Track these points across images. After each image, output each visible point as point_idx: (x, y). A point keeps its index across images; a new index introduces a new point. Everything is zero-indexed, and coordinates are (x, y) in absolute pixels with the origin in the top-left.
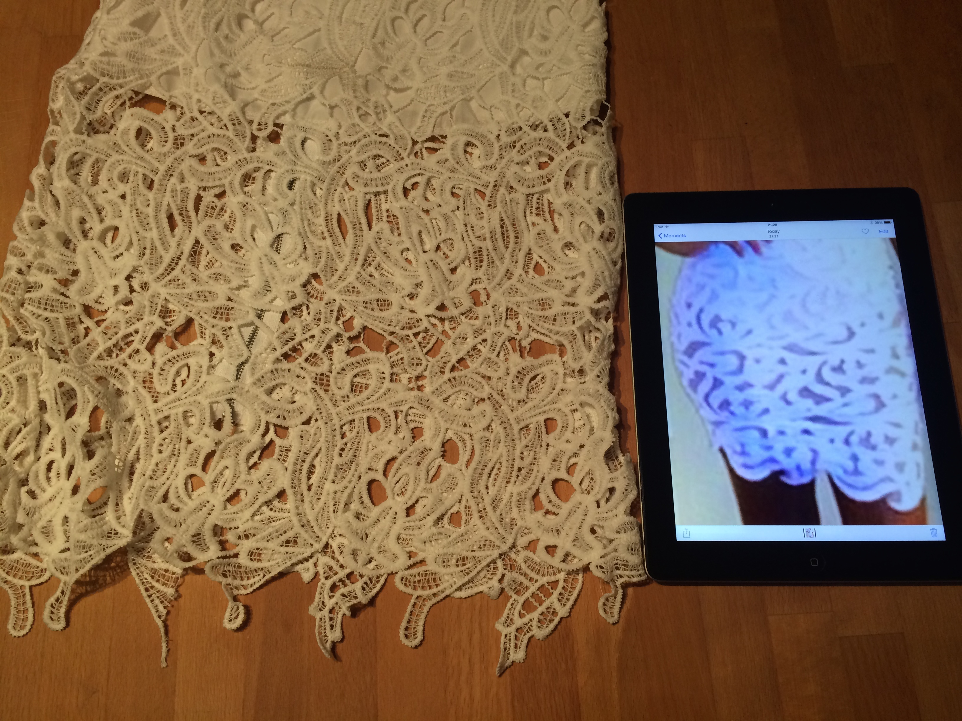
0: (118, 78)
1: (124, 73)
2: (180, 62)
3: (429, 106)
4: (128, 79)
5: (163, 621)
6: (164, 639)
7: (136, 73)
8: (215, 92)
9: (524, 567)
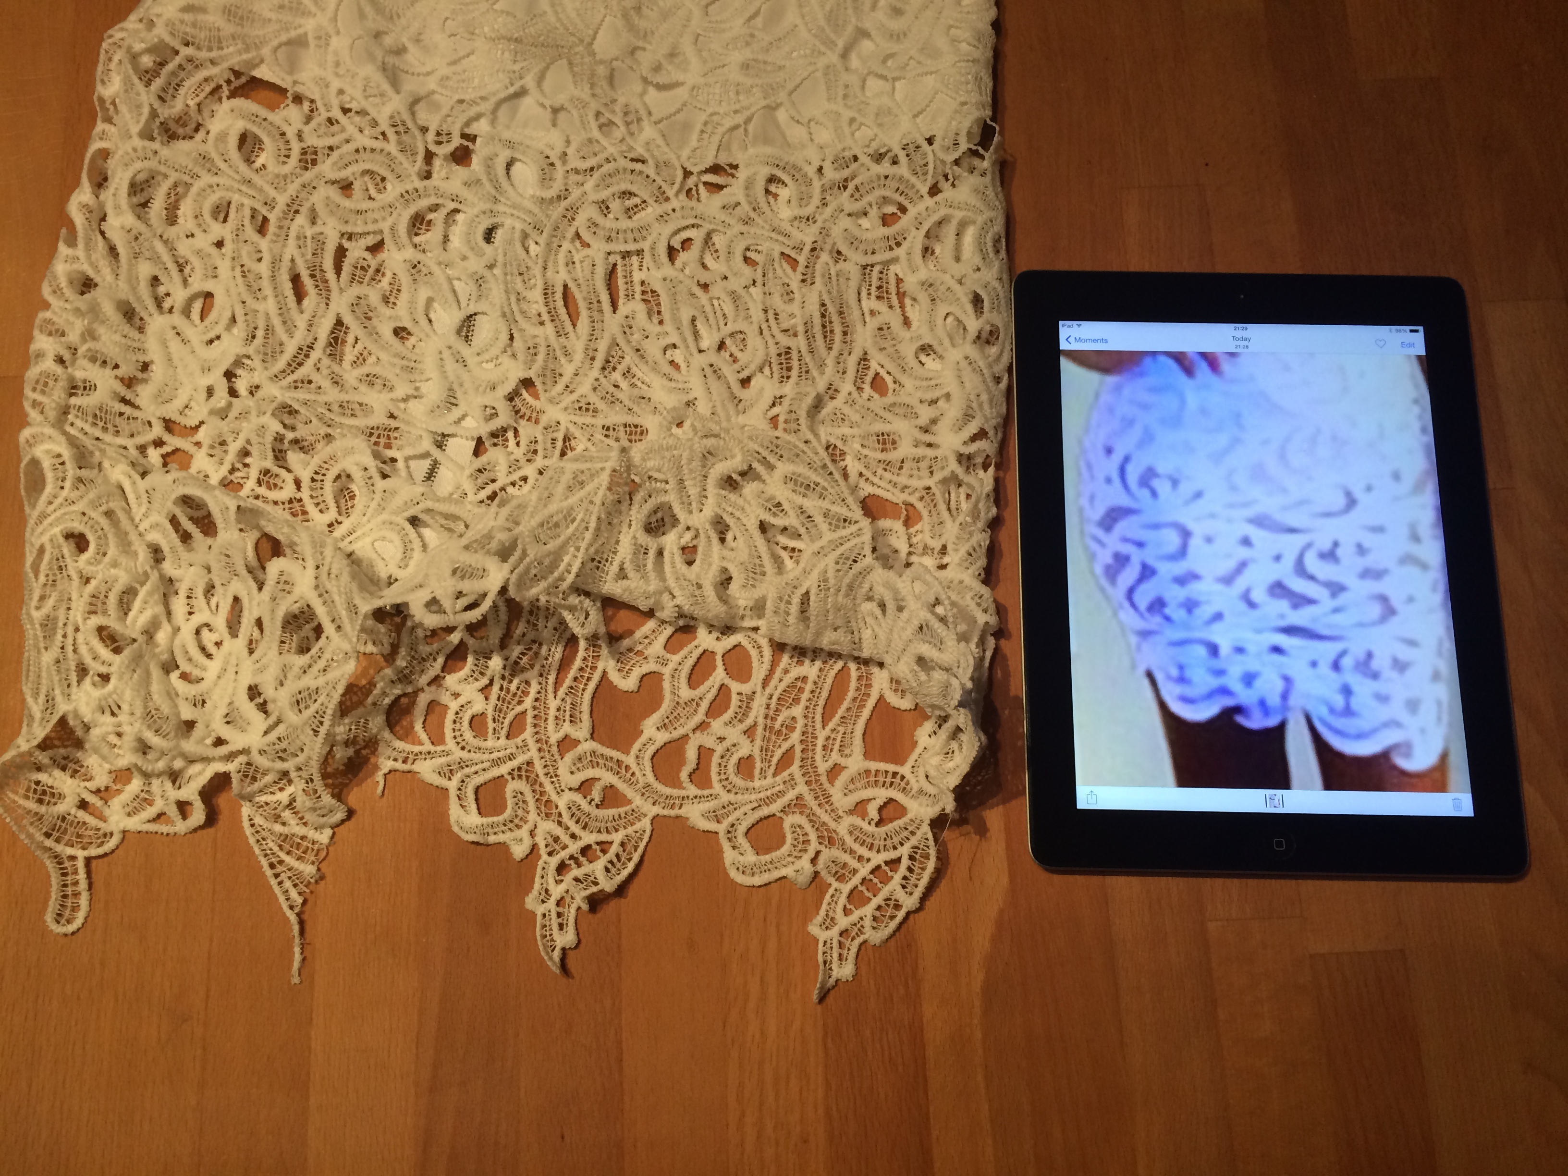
0: (210, 49)
1: (220, 41)
2: (309, 25)
3: (712, 115)
4: (225, 51)
5: (298, 915)
6: (297, 941)
7: (239, 42)
8: (367, 79)
9: (849, 841)
